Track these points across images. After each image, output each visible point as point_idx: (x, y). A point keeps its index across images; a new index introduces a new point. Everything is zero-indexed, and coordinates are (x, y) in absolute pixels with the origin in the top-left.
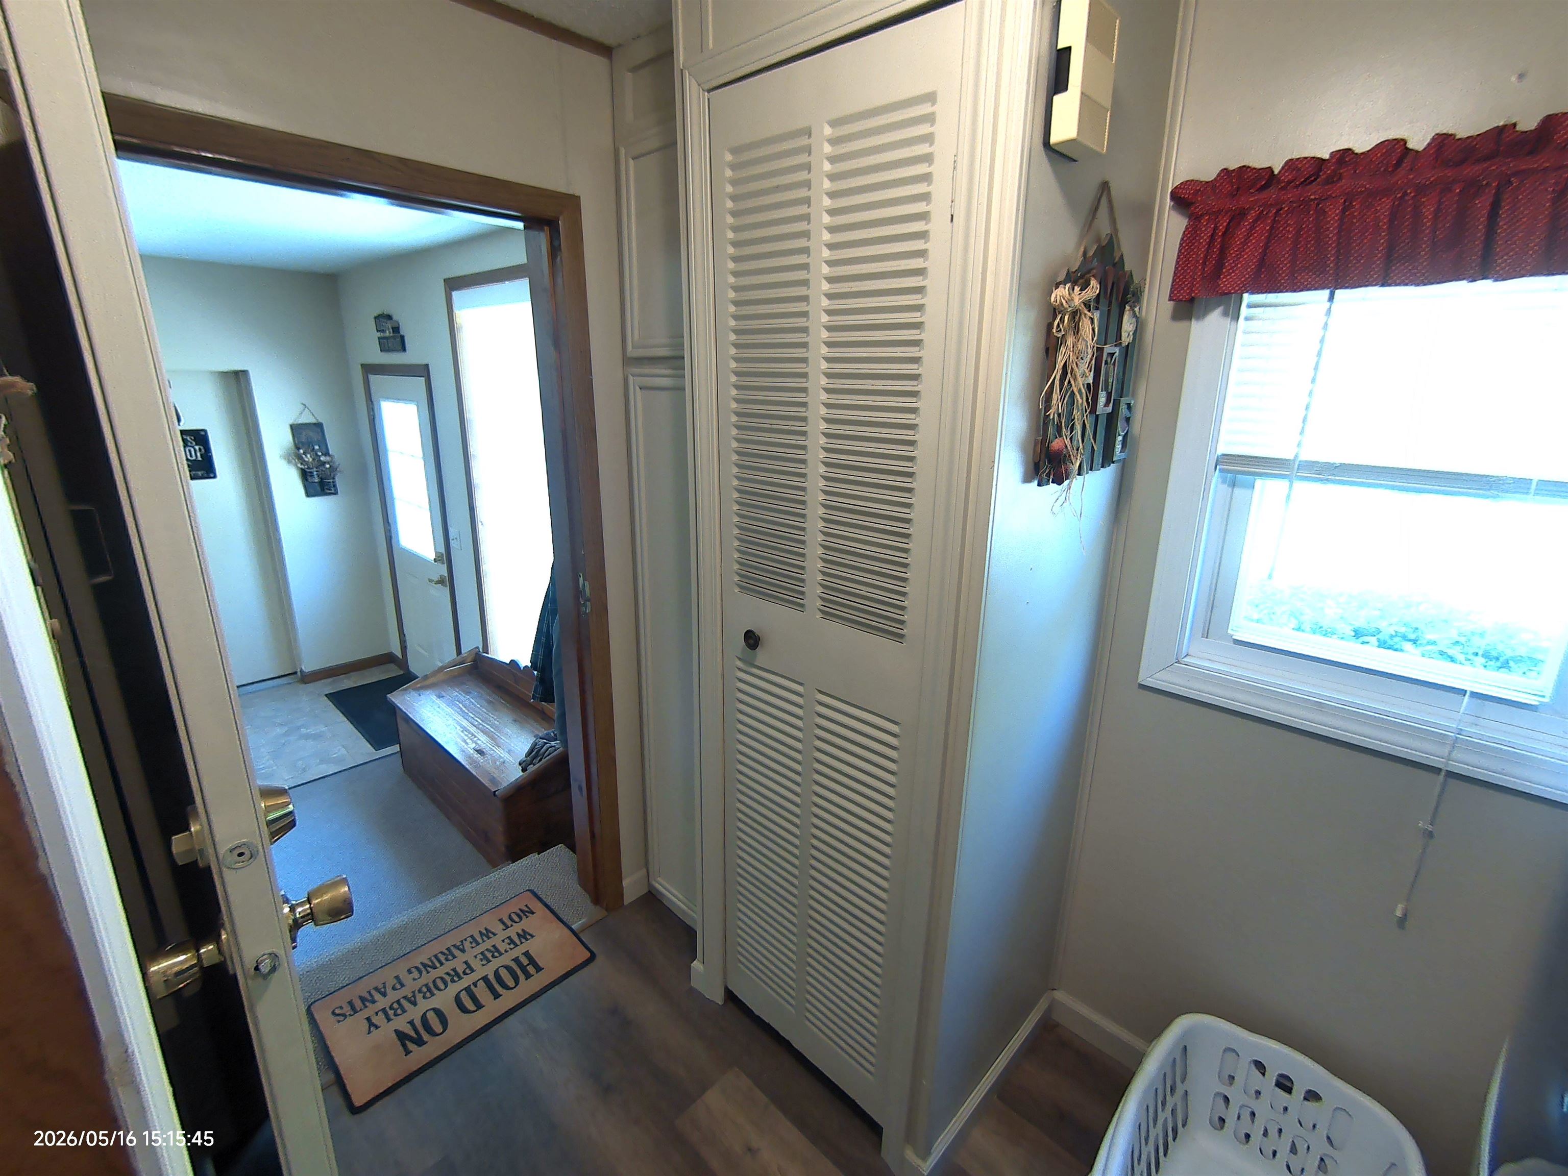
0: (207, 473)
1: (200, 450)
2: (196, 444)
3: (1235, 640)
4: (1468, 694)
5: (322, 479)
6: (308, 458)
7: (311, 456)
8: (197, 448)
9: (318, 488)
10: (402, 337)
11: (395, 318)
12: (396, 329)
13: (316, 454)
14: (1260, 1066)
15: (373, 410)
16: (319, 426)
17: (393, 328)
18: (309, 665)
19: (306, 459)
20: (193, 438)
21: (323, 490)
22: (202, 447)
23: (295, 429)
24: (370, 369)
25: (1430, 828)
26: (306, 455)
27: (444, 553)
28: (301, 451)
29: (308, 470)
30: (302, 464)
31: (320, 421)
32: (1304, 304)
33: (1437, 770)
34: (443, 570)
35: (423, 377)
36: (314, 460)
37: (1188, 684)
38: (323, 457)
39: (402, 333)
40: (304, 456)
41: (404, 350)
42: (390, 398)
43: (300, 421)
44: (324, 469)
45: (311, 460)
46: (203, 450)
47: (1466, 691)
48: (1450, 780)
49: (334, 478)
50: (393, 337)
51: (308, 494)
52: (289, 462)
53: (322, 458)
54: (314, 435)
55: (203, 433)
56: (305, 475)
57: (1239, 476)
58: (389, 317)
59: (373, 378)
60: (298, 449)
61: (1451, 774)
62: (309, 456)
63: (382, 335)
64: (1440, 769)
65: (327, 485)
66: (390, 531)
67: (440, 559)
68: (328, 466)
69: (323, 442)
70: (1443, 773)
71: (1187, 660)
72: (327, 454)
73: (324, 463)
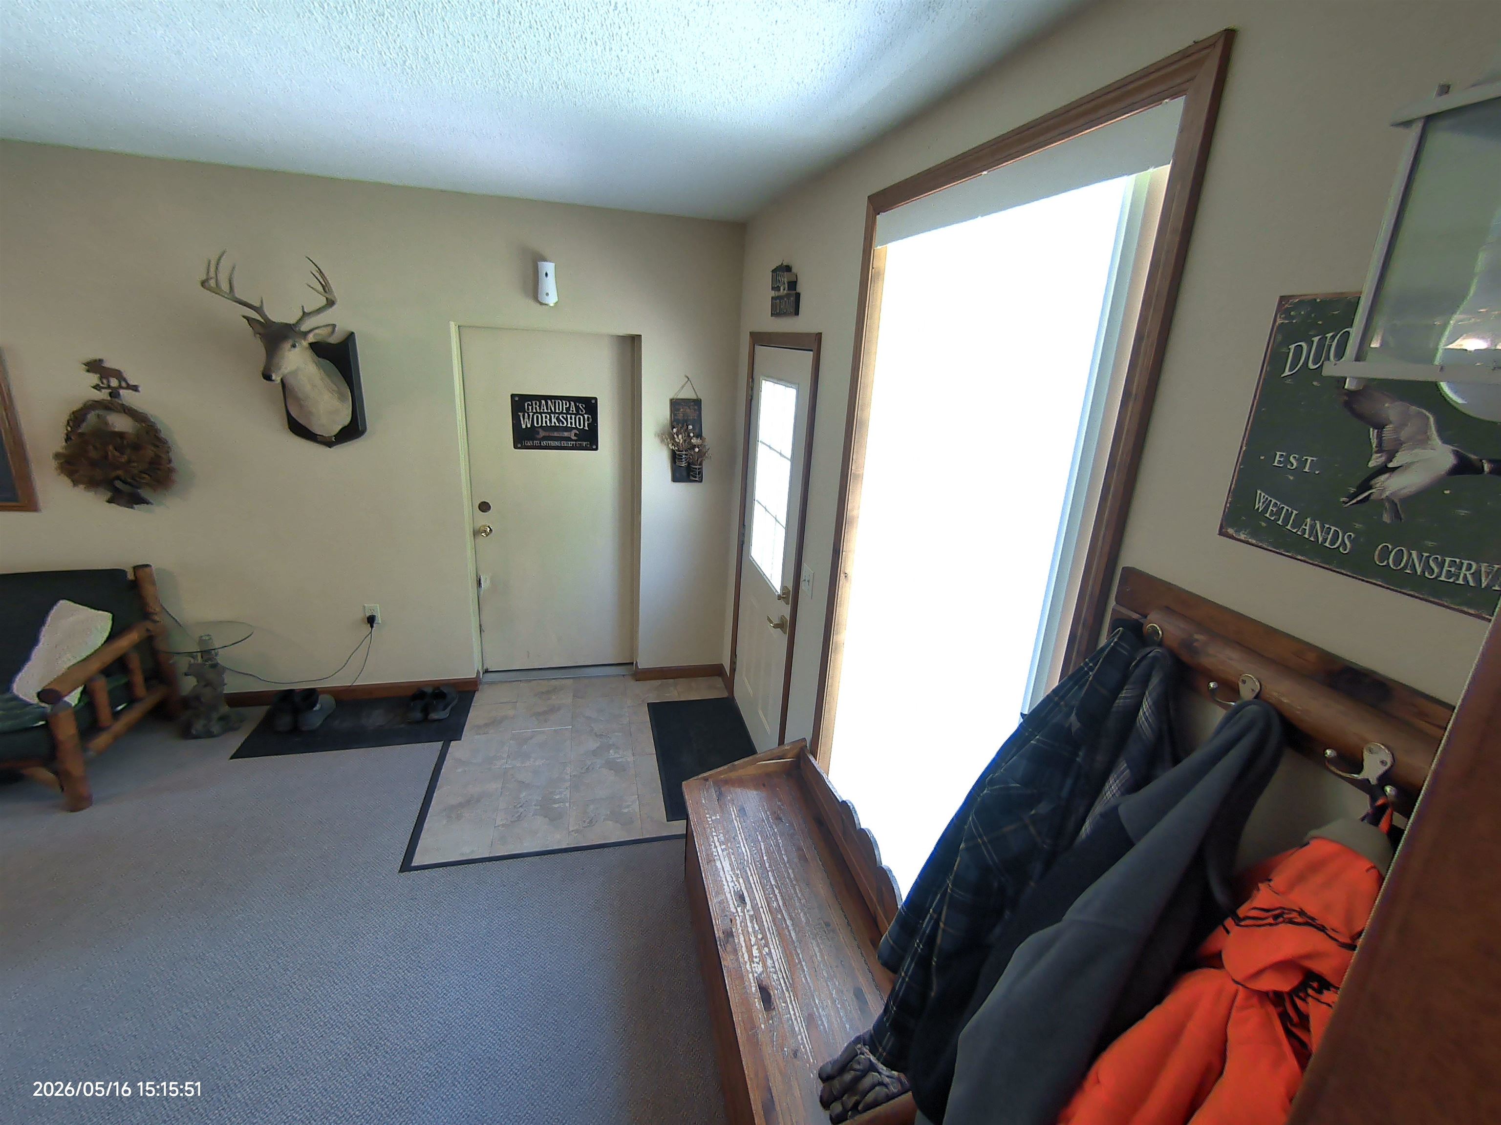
0: (591, 445)
1: (588, 417)
2: (585, 414)
5: (689, 464)
6: (680, 439)
7: (682, 438)
8: (586, 416)
9: (685, 474)
10: (798, 296)
11: (794, 270)
12: (793, 285)
13: (689, 436)
15: (752, 389)
16: (697, 403)
17: (789, 283)
18: (644, 662)
19: (677, 440)
20: (584, 406)
21: (688, 475)
22: (590, 416)
23: (675, 404)
24: (759, 339)
26: (678, 436)
27: (791, 590)
28: (675, 430)
29: (677, 453)
30: (673, 444)
31: (700, 397)
34: (786, 611)
35: (812, 350)
36: (685, 441)
38: (694, 438)
39: (798, 290)
40: (675, 436)
41: (797, 313)
42: (772, 377)
43: (682, 396)
44: (692, 453)
45: (682, 440)
46: (591, 420)
49: (701, 464)
50: (788, 296)
51: (675, 479)
52: (662, 441)
53: (694, 441)
54: (691, 414)
55: (593, 401)
56: (675, 457)
58: (788, 269)
59: (759, 349)
60: (673, 427)
62: (680, 436)
63: (777, 294)
65: (693, 471)
66: (743, 534)
67: (784, 596)
68: (697, 450)
69: (698, 422)
72: (699, 435)
73: (694, 446)
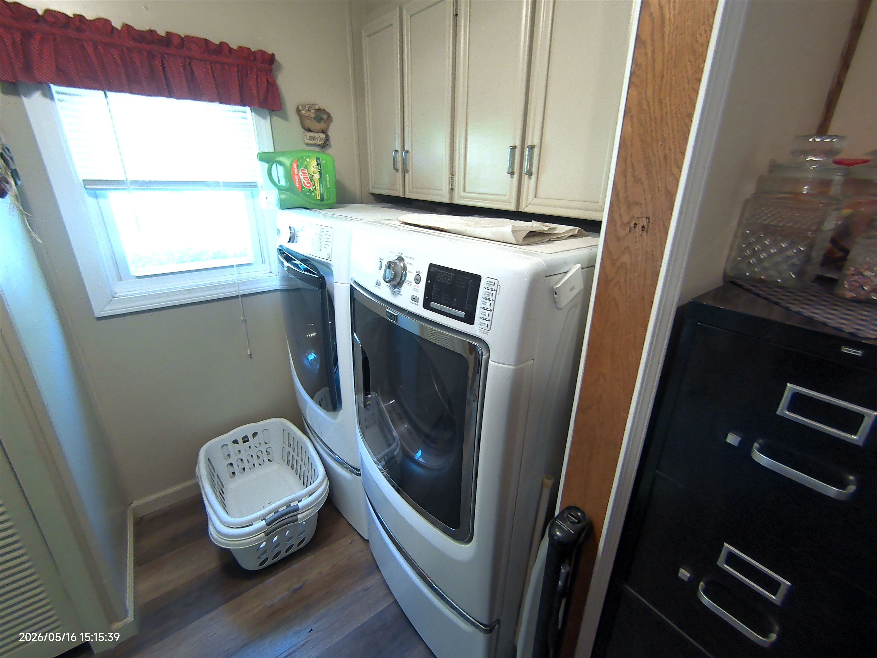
3: (137, 277)
4: (235, 266)
14: (235, 442)
25: (244, 318)
32: (79, 96)
33: (237, 297)
37: (126, 306)
47: (234, 266)
48: (243, 298)
57: (97, 192)
61: (243, 296)
64: (238, 296)
70: (240, 296)
71: (117, 295)
